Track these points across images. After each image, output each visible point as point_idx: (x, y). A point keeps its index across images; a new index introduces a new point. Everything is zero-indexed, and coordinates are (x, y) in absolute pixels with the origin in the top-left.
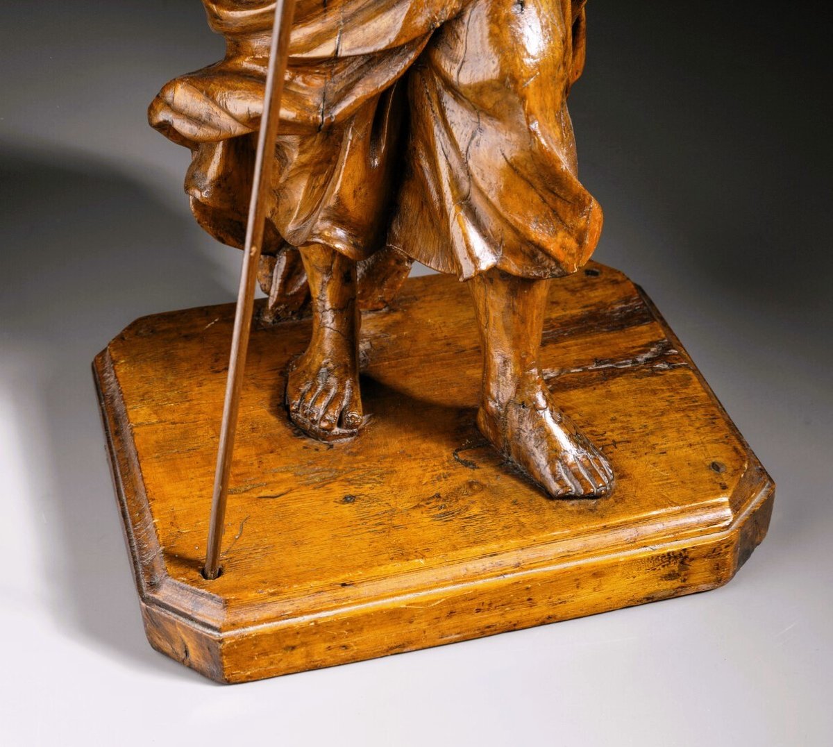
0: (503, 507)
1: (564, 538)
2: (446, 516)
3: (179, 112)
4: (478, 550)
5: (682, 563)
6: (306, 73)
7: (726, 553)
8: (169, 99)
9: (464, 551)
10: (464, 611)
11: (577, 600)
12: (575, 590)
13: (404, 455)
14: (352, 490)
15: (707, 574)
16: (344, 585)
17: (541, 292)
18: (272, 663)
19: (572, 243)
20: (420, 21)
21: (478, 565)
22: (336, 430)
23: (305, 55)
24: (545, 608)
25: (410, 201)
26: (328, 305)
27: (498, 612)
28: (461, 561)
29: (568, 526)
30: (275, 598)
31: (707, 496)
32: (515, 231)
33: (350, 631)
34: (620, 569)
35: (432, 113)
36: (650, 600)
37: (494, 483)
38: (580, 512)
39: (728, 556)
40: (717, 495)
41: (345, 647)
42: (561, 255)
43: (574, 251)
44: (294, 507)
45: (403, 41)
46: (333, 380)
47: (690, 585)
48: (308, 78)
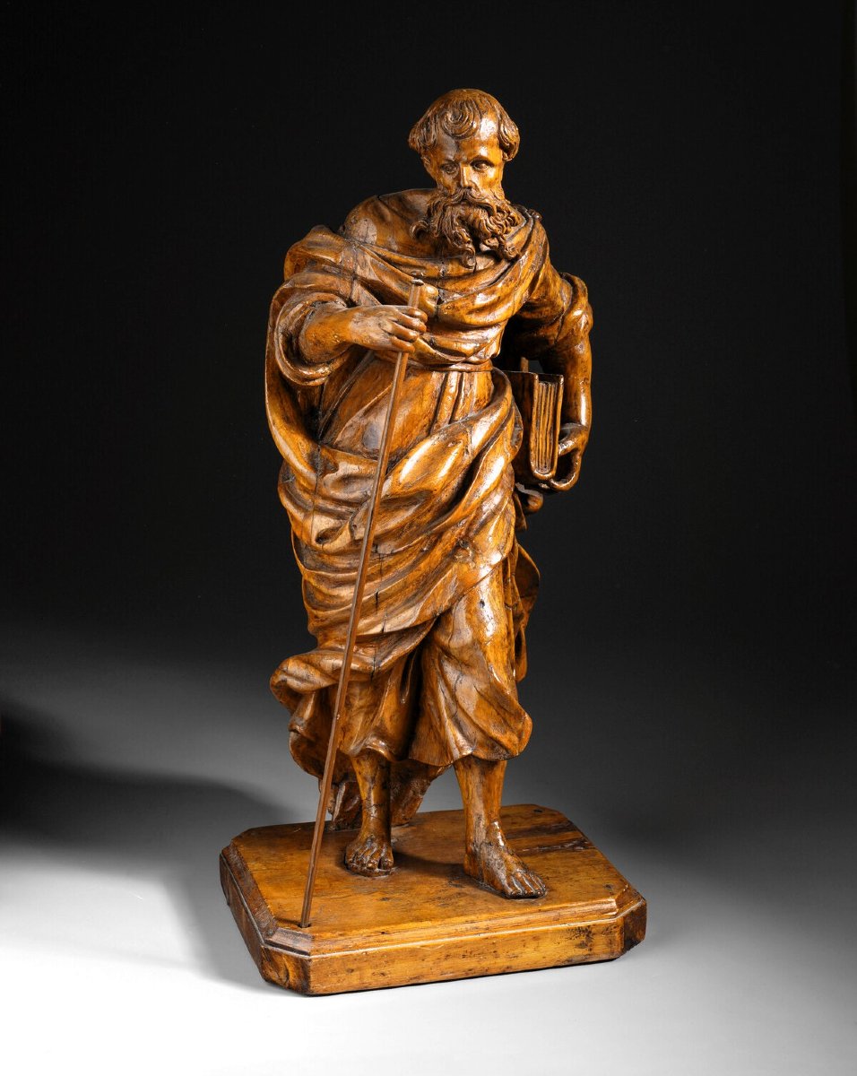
0: (478, 902)
1: (516, 915)
2: (444, 905)
3: (290, 675)
4: (463, 919)
5: (588, 936)
6: (365, 647)
7: (615, 932)
8: (285, 669)
9: (454, 919)
10: (456, 956)
11: (524, 956)
12: (522, 948)
13: (419, 883)
14: (387, 896)
15: (604, 946)
16: (383, 933)
17: (499, 773)
18: (339, 981)
19: (515, 739)
20: (428, 612)
21: (463, 927)
22: (377, 870)
23: (365, 633)
24: (504, 960)
25: (423, 730)
26: (373, 803)
27: (474, 960)
28: (454, 925)
29: (518, 909)
30: (342, 938)
31: (601, 898)
32: (482, 731)
33: (387, 962)
34: (550, 935)
35: (435, 671)
36: (570, 963)
37: (473, 893)
38: (525, 904)
39: (616, 934)
40: (608, 897)
41: (383, 974)
42: (509, 745)
43: (517, 742)
44: (352, 902)
45: (419, 623)
46: (375, 844)
47: (594, 954)
48: (366, 650)
